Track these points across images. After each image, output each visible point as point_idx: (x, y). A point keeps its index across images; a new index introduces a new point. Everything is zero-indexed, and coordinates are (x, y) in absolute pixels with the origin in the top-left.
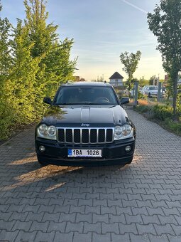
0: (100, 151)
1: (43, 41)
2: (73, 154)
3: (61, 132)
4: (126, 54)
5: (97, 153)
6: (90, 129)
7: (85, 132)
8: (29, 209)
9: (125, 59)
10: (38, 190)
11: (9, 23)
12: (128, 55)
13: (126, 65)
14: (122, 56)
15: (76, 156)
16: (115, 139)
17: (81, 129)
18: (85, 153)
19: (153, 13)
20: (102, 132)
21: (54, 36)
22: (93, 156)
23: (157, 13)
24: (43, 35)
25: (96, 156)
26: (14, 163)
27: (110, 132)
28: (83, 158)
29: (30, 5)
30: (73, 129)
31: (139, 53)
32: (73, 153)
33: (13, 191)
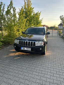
1: (28, 13)
2: (22, 49)
3: (20, 42)
4: (63, 16)
6: (28, 41)
7: (27, 42)
8: (7, 62)
9: (62, 18)
10: (12, 58)
11: (15, 9)
15: (23, 49)
16: (36, 45)
17: (26, 41)
18: (26, 49)
20: (32, 43)
21: (32, 11)
24: (29, 11)
25: (29, 50)
26: (11, 50)
27: (34, 43)
29: (26, 1)
30: (23, 41)
33: (6, 57)
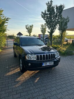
0: (53, 62)
4: (28, 25)
5: (52, 63)
7: (47, 55)
9: (27, 27)
12: (29, 26)
13: (28, 30)
14: (26, 26)
17: (45, 54)
19: (44, 12)
22: (51, 64)
23: (45, 12)
28: (47, 66)
30: (42, 55)
31: (32, 25)
32: (44, 64)
